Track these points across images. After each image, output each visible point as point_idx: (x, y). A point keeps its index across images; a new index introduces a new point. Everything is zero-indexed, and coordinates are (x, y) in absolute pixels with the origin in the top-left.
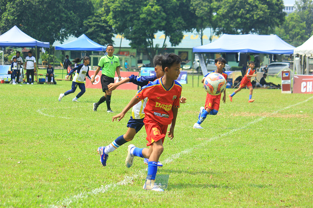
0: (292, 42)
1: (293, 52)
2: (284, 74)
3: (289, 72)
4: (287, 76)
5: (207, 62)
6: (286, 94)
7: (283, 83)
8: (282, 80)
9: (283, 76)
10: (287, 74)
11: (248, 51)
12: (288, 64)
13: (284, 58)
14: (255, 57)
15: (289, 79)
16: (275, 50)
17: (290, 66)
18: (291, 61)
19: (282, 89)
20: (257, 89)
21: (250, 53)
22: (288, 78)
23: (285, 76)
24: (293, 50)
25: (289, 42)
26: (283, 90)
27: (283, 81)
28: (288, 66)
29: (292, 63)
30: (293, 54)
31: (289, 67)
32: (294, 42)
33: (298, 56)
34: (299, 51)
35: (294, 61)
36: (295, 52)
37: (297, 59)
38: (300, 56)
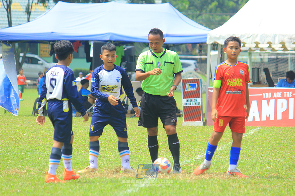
1: (206, 38)
2: (187, 85)
3: (197, 81)
4: (194, 89)
5: (21, 59)
6: (192, 127)
7: (185, 104)
8: (184, 98)
9: (186, 91)
10: (193, 86)
11: (111, 37)
12: (192, 63)
14: (126, 49)
15: (199, 97)
17: (196, 66)
18: (198, 57)
19: (183, 117)
20: (131, 117)
21: (114, 41)
22: (196, 94)
23: (189, 89)
24: (206, 35)
26: (186, 119)
27: (184, 101)
28: (193, 67)
29: (205, 61)
30: (205, 43)
31: (195, 70)
33: (215, 46)
34: (218, 36)
35: (208, 57)
36: (211, 38)
37: (215, 53)
38: (219, 48)
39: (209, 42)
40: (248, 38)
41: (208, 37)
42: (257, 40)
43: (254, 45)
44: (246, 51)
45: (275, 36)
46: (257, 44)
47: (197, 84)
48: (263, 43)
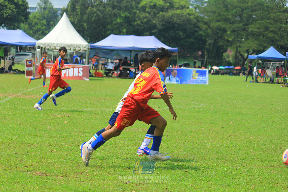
0: (35, 36)
1: (35, 44)
2: (28, 62)
3: (32, 60)
4: (30, 64)
9: (27, 64)
10: (30, 62)
12: (31, 54)
13: (28, 49)
15: (32, 66)
16: (20, 43)
17: (32, 56)
18: (33, 52)
19: (26, 75)
20: (5, 74)
22: (31, 66)
23: (28, 63)
25: (32, 36)
26: (27, 75)
27: (26, 68)
28: (31, 56)
29: (35, 54)
30: (35, 46)
32: (36, 36)
33: (39, 47)
34: (40, 43)
35: (36, 52)
36: (37, 44)
37: (39, 50)
38: (41, 48)
39: (37, 45)
40: (52, 44)
41: (36, 44)
42: (55, 45)
43: (54, 48)
44: (51, 50)
45: (62, 44)
46: (55, 47)
47: (31, 62)
48: (57, 47)
